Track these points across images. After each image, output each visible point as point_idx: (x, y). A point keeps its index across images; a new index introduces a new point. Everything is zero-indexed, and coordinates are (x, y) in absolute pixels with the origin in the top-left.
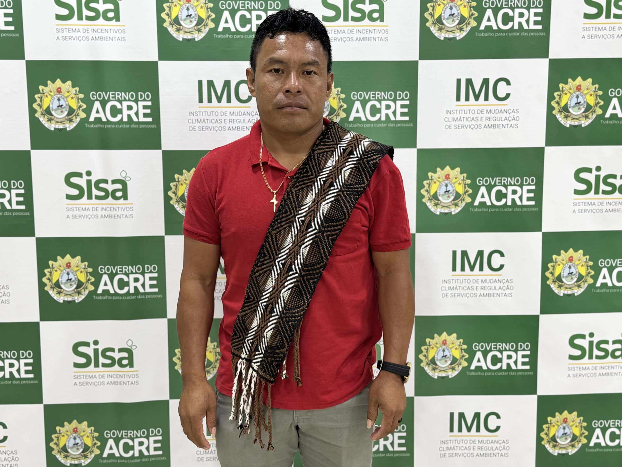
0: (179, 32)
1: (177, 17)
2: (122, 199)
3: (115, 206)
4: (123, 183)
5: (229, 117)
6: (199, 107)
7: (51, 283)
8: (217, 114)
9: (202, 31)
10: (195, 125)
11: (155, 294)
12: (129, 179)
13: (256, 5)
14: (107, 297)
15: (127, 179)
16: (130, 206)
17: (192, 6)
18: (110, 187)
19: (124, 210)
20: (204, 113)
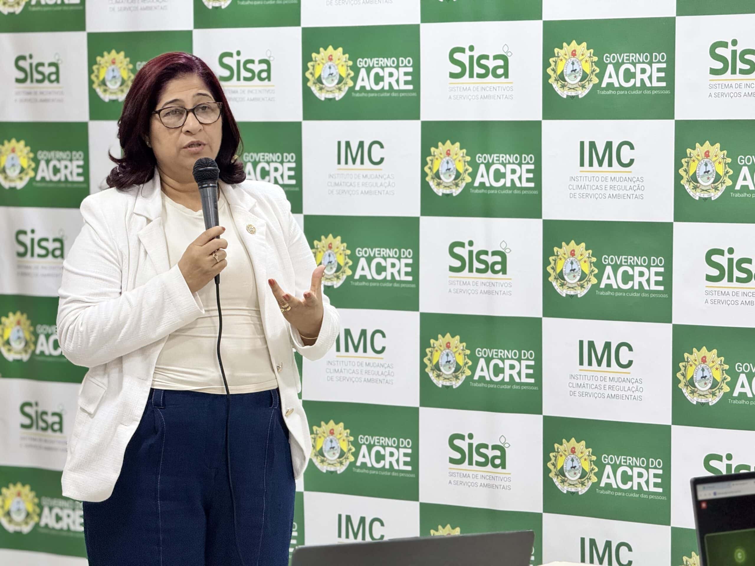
0: (563, 89)
1: (562, 72)
2: (501, 273)
3: (493, 281)
4: (503, 255)
5: (609, 183)
6: (581, 171)
7: (431, 365)
8: (597, 179)
9: (586, 86)
10: (575, 191)
11: (531, 386)
12: (509, 251)
13: (640, 57)
14: (483, 384)
15: (506, 251)
16: (508, 281)
17: (577, 60)
18: (490, 259)
19: (502, 286)
20: (585, 178)
